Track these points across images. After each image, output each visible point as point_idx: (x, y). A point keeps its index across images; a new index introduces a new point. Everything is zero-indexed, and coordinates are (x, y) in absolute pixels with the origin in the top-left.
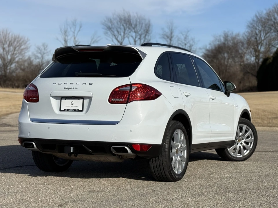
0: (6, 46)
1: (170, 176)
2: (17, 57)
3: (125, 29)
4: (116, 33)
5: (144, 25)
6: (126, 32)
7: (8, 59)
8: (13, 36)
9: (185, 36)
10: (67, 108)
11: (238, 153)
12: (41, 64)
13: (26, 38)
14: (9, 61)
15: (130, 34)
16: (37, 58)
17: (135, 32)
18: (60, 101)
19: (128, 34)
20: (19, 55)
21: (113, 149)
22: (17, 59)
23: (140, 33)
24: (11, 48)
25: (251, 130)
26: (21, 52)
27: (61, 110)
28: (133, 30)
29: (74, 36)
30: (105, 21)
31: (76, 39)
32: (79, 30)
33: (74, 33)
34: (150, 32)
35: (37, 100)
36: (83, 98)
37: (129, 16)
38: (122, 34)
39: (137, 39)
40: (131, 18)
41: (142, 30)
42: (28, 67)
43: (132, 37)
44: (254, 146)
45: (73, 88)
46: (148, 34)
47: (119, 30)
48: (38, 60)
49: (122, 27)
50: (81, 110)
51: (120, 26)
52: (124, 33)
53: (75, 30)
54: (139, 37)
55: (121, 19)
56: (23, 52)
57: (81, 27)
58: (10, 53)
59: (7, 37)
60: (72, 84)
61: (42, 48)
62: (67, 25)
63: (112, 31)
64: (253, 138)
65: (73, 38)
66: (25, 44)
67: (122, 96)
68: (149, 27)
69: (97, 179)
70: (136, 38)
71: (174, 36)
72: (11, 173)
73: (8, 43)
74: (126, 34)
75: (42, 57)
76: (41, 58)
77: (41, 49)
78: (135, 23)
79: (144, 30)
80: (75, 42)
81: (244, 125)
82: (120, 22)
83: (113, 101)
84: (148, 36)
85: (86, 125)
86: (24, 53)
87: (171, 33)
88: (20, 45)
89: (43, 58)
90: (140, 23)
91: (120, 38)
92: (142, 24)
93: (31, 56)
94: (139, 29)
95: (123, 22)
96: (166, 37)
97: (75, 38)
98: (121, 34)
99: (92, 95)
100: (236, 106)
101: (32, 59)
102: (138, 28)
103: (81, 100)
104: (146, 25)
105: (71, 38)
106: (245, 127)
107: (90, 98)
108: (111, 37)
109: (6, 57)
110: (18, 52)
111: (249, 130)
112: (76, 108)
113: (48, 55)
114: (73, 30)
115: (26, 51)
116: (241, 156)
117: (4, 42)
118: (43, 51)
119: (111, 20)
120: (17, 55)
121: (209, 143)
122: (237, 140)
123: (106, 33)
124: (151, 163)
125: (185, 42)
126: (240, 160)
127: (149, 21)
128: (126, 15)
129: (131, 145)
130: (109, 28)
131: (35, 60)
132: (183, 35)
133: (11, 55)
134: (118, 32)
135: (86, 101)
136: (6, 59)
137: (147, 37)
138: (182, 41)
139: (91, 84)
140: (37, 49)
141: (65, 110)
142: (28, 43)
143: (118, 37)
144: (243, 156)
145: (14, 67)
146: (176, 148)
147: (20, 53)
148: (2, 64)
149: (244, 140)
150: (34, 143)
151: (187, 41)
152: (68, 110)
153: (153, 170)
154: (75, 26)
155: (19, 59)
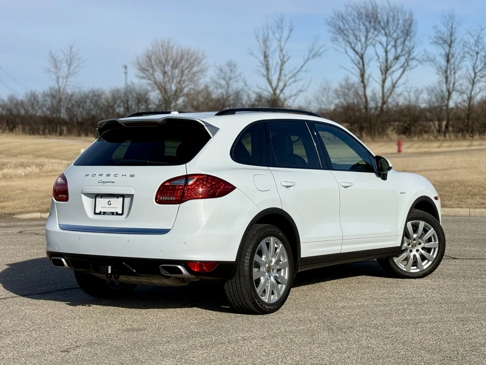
0: (168, 68)
1: (254, 306)
2: (186, 87)
3: (367, 31)
4: (352, 38)
5: (401, 22)
6: (370, 35)
7: (171, 91)
8: (180, 51)
9: (476, 38)
10: (103, 210)
11: (413, 266)
12: (225, 97)
13: (200, 55)
14: (173, 93)
15: (377, 38)
16: (219, 86)
17: (386, 34)
18: (94, 199)
19: (374, 39)
20: (190, 83)
21: (162, 268)
22: (186, 90)
23: (395, 35)
24: (177, 72)
25: (432, 229)
26: (192, 78)
27: (95, 213)
28: (383, 32)
29: (280, 46)
30: (333, 18)
31: (284, 52)
32: (289, 37)
33: (280, 41)
34: (412, 34)
35: (66, 199)
36: (123, 196)
37: (375, 7)
38: (363, 39)
39: (389, 47)
40: (379, 10)
41: (399, 31)
42: (203, 103)
43: (381, 43)
44: (439, 254)
45: (110, 182)
46: (409, 38)
47: (357, 33)
48: (220, 91)
49: (362, 27)
50: (121, 213)
51: (359, 25)
52: (366, 38)
53: (281, 37)
54: (393, 43)
55: (360, 14)
56: (196, 78)
57: (291, 30)
58: (175, 81)
59: (170, 52)
60: (108, 175)
61: (227, 69)
62: (267, 27)
63: (345, 34)
64: (437, 242)
65: (278, 51)
66: (199, 63)
67: (174, 193)
68: (410, 25)
69: (156, 310)
70: (387, 45)
71: (455, 39)
72: (46, 300)
73: (171, 62)
74: (370, 39)
75: (227, 84)
76: (226, 87)
77: (224, 71)
78: (385, 19)
79: (403, 32)
80: (282, 57)
81: (421, 221)
82: (358, 18)
83: (161, 200)
84: (410, 40)
85: (127, 235)
86: (198, 80)
87: (451, 35)
88: (191, 66)
89: (228, 87)
90: (394, 19)
91: (358, 48)
92: (398, 19)
93: (209, 85)
94: (393, 29)
95: (364, 18)
96: (441, 42)
97: (281, 50)
98: (360, 41)
99: (133, 192)
100: (401, 193)
101: (211, 89)
102: (390, 29)
103: (121, 199)
104: (405, 21)
105: (275, 50)
106: (422, 224)
107: (131, 196)
108: (344, 46)
109: (168, 87)
110: (187, 79)
111: (430, 229)
112: (114, 211)
113: (237, 82)
114: (277, 36)
115: (201, 76)
116: (418, 270)
117: (164, 61)
118: (229, 74)
119: (342, 16)
120: (187, 83)
121: (340, 253)
122: (410, 246)
123: (334, 40)
124: (226, 288)
125: (477, 49)
126: (415, 276)
127: (411, 14)
128: (370, 7)
129: (186, 264)
130: (341, 31)
131: (215, 90)
132: (472, 36)
133: (177, 83)
134: (356, 36)
135: (127, 200)
136: (169, 91)
137: (407, 43)
138: (471, 48)
139: (132, 176)
140: (218, 72)
141: (100, 213)
142: (204, 61)
143: (355, 45)
144: (421, 270)
145: (182, 104)
146: (267, 265)
147: (191, 80)
148: (162, 99)
149: (422, 245)
150: (63, 260)
151: (480, 47)
152: (104, 213)
153: (230, 298)
154: (282, 29)
155: (190, 89)
